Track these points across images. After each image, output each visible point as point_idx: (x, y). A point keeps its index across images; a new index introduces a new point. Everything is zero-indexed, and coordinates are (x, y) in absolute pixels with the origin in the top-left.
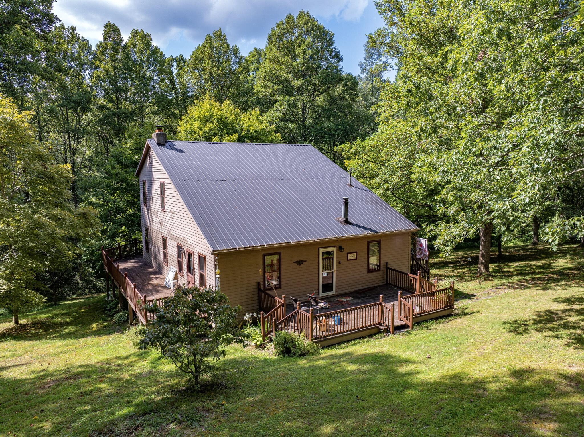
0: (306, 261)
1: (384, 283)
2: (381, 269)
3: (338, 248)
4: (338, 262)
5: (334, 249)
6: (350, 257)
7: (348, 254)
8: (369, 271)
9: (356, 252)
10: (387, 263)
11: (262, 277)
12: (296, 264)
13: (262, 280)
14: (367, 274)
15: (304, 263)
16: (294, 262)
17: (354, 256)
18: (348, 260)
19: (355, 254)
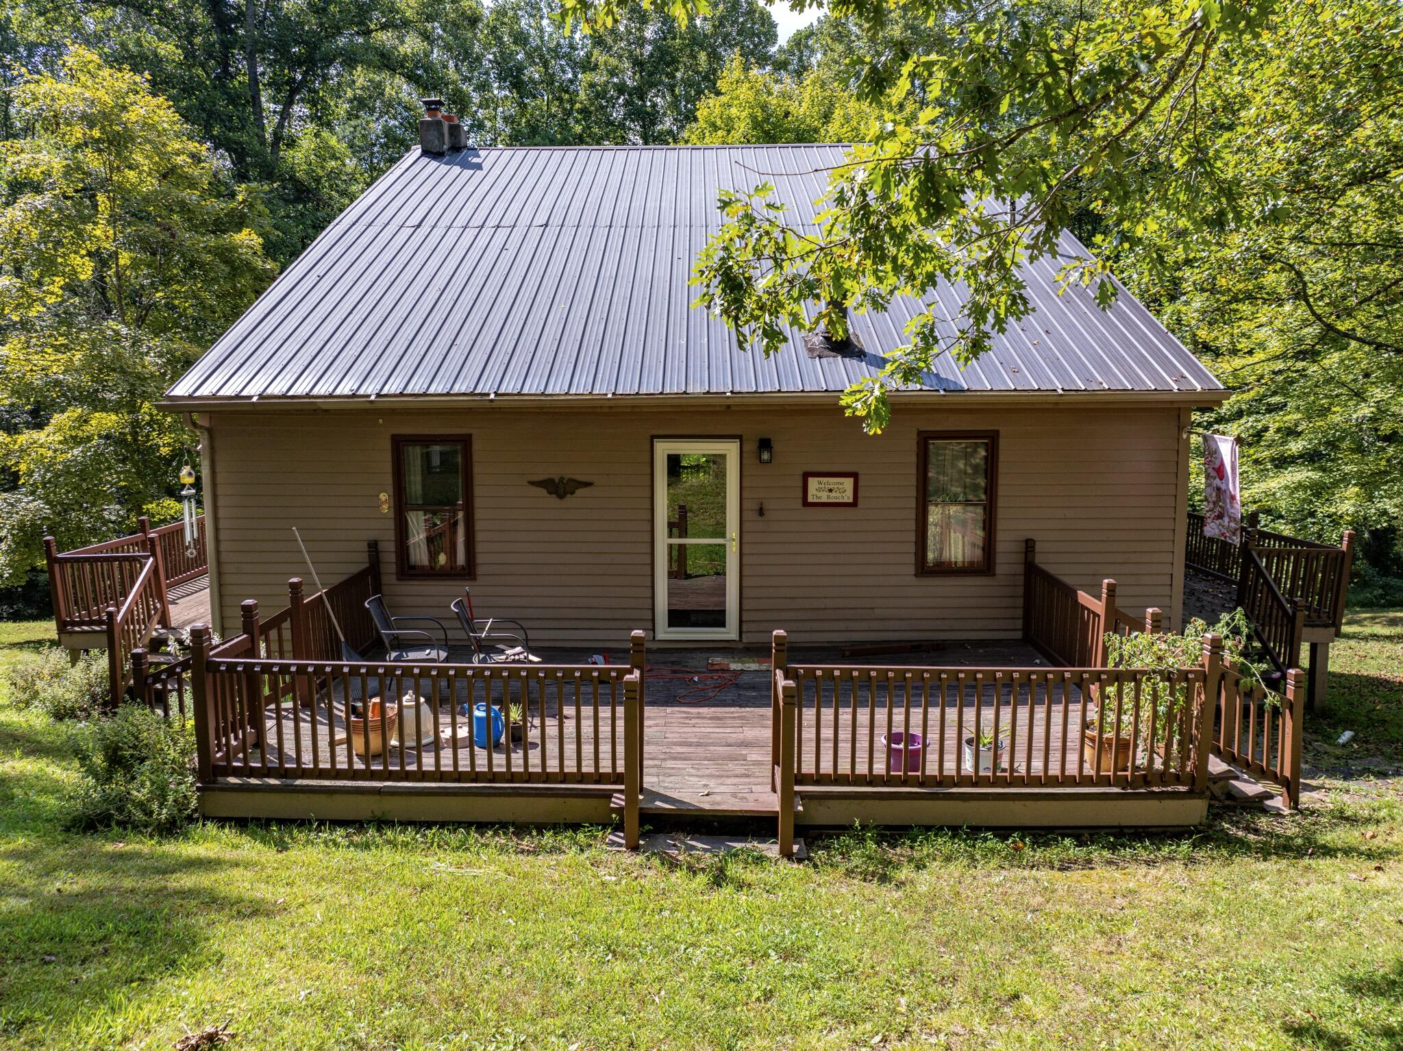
0: (589, 484)
1: (1018, 635)
2: (1000, 569)
3: (751, 446)
4: (750, 505)
5: (731, 450)
6: (818, 490)
7: (806, 476)
8: (924, 569)
9: (855, 476)
10: (1029, 545)
11: (391, 524)
12: (543, 492)
13: (391, 535)
14: (913, 580)
15: (580, 492)
16: (532, 483)
17: (844, 489)
18: (806, 503)
19: (848, 483)
